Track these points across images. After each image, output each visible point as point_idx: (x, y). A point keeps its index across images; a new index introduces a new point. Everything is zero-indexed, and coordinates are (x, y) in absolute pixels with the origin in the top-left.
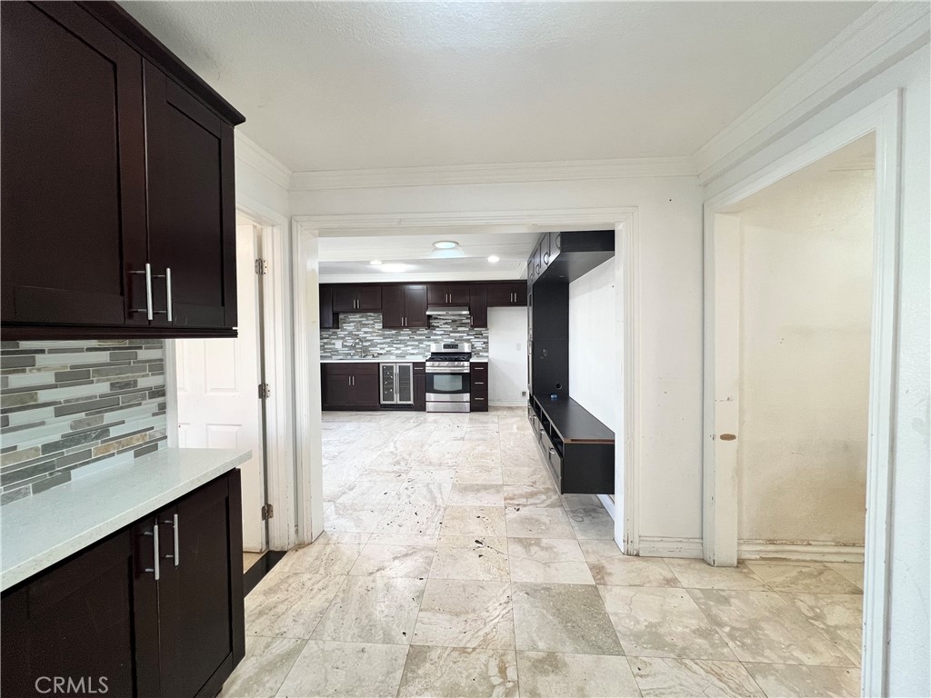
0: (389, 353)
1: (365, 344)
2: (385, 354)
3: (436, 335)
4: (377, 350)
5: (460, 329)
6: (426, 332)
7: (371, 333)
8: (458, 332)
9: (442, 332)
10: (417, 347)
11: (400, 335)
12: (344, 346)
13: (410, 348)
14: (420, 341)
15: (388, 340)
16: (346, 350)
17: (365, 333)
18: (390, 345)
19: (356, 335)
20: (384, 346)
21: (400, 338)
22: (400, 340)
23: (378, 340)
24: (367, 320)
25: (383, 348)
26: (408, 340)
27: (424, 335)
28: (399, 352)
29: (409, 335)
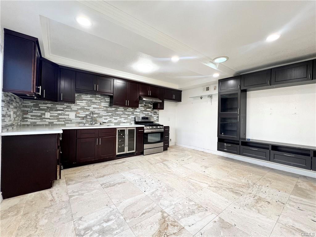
0: (110, 122)
1: (95, 116)
2: (108, 123)
3: (137, 112)
4: (102, 120)
6: (132, 110)
7: (98, 108)
8: (147, 111)
9: (140, 111)
10: (126, 118)
11: (117, 111)
12: (76, 116)
13: (123, 119)
14: (129, 115)
15: (110, 114)
16: (79, 120)
17: (94, 108)
18: (111, 117)
19: (87, 109)
20: (107, 117)
21: (117, 113)
22: (117, 114)
23: (103, 113)
24: (96, 100)
25: (106, 119)
26: (122, 114)
28: (116, 121)
29: (122, 111)
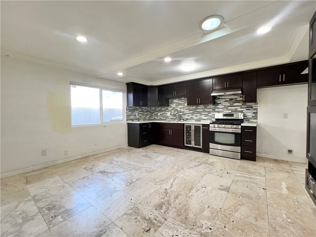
0: (192, 118)
1: (180, 114)
2: (190, 119)
3: (219, 108)
4: (185, 117)
5: (235, 104)
6: (213, 107)
7: (183, 108)
8: (234, 106)
9: (223, 107)
10: (206, 115)
11: (198, 109)
12: (171, 115)
13: (203, 116)
14: (209, 112)
15: (191, 112)
16: (172, 117)
17: (181, 108)
18: (193, 114)
19: (176, 109)
20: (189, 115)
21: (197, 110)
22: (198, 112)
23: (187, 111)
24: (181, 101)
25: (189, 116)
26: (202, 112)
27: (212, 108)
28: (197, 118)
29: (202, 109)
